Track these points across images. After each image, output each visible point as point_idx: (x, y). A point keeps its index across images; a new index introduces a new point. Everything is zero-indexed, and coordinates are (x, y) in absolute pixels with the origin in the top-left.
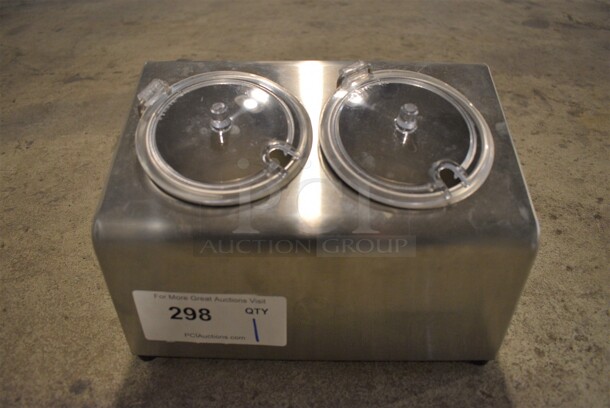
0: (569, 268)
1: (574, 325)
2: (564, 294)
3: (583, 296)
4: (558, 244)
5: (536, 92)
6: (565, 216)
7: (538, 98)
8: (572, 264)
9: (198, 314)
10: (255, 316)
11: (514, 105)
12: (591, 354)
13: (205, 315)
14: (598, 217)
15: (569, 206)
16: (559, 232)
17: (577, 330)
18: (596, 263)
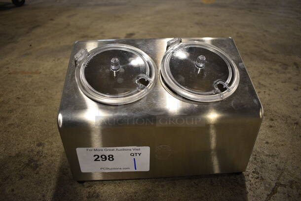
0: (267, 143)
1: (255, 166)
2: (258, 153)
3: (267, 155)
4: (267, 132)
5: (295, 64)
6: (279, 120)
7: (295, 67)
8: (270, 141)
9: (108, 158)
10: (135, 157)
11: (280, 68)
12: (257, 180)
13: (111, 158)
14: (297, 124)
15: (283, 116)
16: (271, 127)
17: (255, 169)
18: (283, 143)
